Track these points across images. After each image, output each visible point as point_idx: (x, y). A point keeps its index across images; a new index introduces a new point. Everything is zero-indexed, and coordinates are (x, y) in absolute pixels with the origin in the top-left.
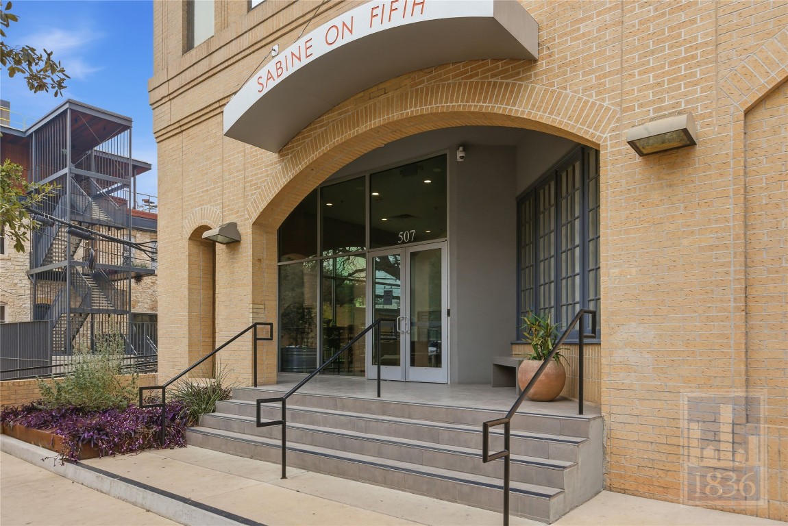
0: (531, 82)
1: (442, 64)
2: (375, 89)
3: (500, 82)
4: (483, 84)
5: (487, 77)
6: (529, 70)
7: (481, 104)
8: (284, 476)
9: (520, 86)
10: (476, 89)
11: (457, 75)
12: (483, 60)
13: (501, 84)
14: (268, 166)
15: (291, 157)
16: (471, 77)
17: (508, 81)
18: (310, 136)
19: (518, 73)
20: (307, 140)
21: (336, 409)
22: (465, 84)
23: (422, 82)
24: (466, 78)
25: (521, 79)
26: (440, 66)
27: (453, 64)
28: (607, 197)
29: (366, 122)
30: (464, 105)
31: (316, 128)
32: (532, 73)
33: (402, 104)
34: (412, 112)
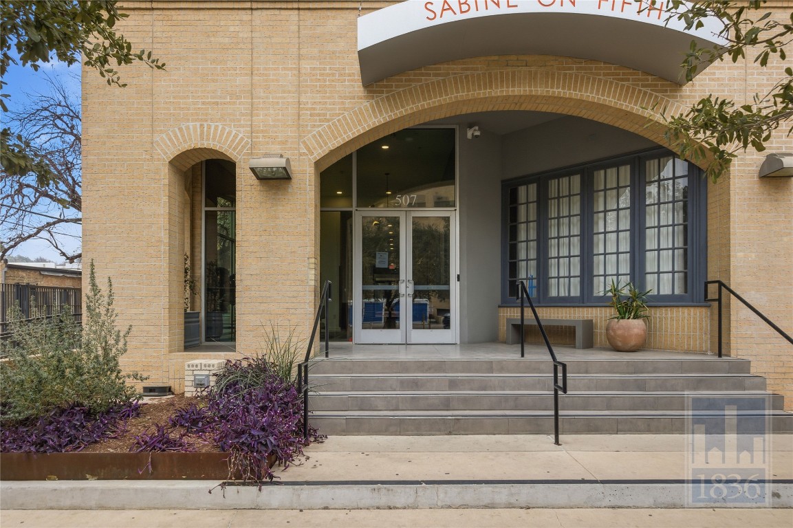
0: (677, 101)
1: (593, 59)
2: (514, 57)
3: (650, 93)
4: (634, 90)
5: (638, 85)
6: (676, 91)
7: (632, 105)
8: (557, 442)
9: (668, 101)
10: (627, 91)
11: (608, 74)
12: (634, 69)
13: (651, 95)
14: (346, 98)
15: (387, 97)
16: (622, 80)
17: (657, 94)
18: (420, 81)
19: (666, 91)
20: (413, 85)
21: (492, 373)
22: (617, 84)
23: (570, 69)
24: (618, 80)
25: (668, 96)
26: (591, 60)
27: (605, 63)
28: (735, 201)
29: (502, 86)
30: (615, 102)
31: (429, 75)
32: (679, 94)
33: (547, 82)
34: (559, 92)
